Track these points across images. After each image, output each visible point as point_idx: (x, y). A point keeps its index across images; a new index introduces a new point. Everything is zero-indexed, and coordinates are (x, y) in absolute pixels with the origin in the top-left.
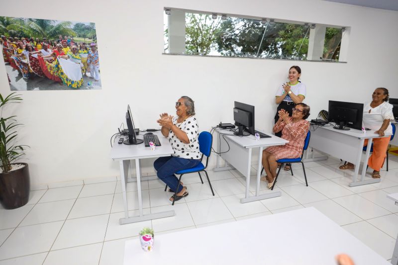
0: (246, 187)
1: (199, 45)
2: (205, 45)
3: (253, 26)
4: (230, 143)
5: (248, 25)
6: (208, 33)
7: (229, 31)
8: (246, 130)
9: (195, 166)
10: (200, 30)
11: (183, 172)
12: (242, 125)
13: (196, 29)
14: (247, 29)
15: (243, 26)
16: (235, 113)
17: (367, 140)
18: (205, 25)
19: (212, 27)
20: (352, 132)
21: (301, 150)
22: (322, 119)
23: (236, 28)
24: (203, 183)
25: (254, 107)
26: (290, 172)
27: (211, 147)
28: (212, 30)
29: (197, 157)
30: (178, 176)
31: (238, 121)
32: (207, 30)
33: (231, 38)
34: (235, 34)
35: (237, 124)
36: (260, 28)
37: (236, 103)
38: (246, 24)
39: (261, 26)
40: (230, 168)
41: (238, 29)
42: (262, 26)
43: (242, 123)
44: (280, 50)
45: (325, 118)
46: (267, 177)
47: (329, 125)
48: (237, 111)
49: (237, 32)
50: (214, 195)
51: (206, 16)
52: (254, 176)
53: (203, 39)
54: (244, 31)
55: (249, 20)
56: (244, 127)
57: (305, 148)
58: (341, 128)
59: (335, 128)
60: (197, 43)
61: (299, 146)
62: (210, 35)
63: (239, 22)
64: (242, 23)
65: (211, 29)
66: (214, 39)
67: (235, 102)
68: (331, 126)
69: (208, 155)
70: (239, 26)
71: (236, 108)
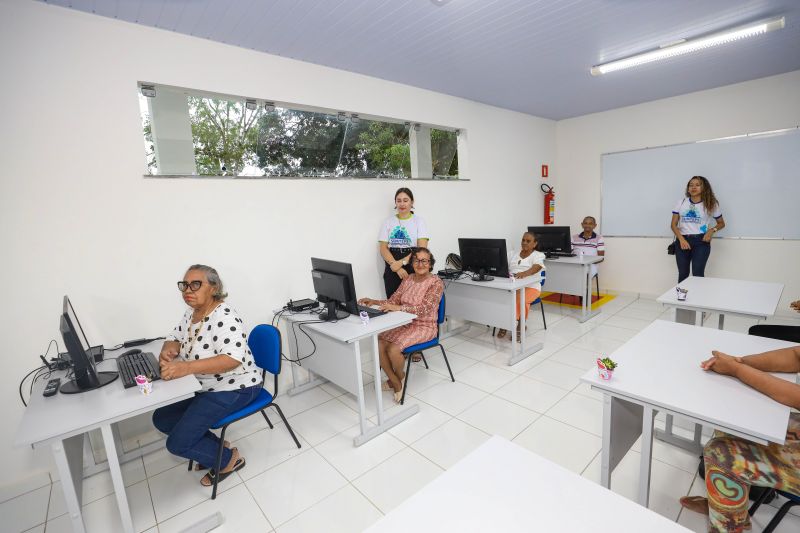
0: (360, 413)
1: (221, 156)
2: (233, 157)
3: (315, 125)
4: (315, 337)
5: (307, 123)
6: (236, 135)
7: (275, 131)
8: (342, 308)
9: (253, 400)
10: (219, 128)
11: (227, 420)
12: (332, 300)
13: (211, 127)
14: (307, 128)
15: (299, 124)
16: (315, 279)
17: (518, 292)
18: (228, 120)
19: (243, 125)
20: (498, 282)
21: (435, 325)
22: (452, 267)
23: (287, 127)
24: (272, 427)
25: (350, 265)
26: (422, 363)
27: (281, 354)
28: (242, 130)
29: (254, 380)
30: (217, 432)
31: (324, 294)
32: (233, 130)
33: (280, 144)
34: (286, 137)
35: (321, 298)
36: (328, 128)
37: (315, 261)
38: (302, 120)
39: (328, 124)
40: (319, 382)
41: (290, 129)
42: (331, 125)
43: (331, 297)
44: (365, 162)
45: (456, 266)
46: (389, 382)
47: (463, 276)
48: (318, 275)
49: (289, 134)
50: (299, 446)
51: (229, 105)
52: (369, 384)
53: (226, 146)
54: (301, 132)
55: (308, 114)
56: (338, 304)
57: (440, 321)
58: (482, 279)
59: (474, 279)
60: (215, 153)
61: (431, 318)
62: (240, 138)
63: (290, 118)
64: (295, 120)
65: (240, 127)
66: (247, 146)
67: (313, 259)
68: (467, 278)
69: (276, 371)
70: (291, 125)
71: (316, 270)
